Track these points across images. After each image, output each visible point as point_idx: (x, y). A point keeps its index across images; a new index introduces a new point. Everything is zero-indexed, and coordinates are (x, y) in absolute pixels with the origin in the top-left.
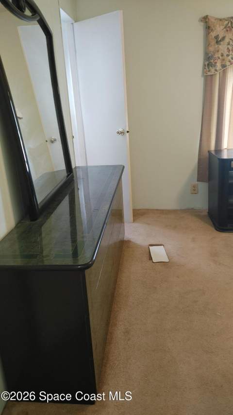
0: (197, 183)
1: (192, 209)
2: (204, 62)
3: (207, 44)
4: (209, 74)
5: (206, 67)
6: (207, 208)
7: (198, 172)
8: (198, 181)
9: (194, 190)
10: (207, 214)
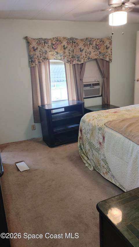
0: (34, 124)
1: (34, 138)
2: (29, 60)
3: (29, 51)
4: (32, 66)
5: (31, 62)
6: (42, 137)
7: (34, 118)
8: (35, 123)
9: (33, 128)
10: (42, 140)
